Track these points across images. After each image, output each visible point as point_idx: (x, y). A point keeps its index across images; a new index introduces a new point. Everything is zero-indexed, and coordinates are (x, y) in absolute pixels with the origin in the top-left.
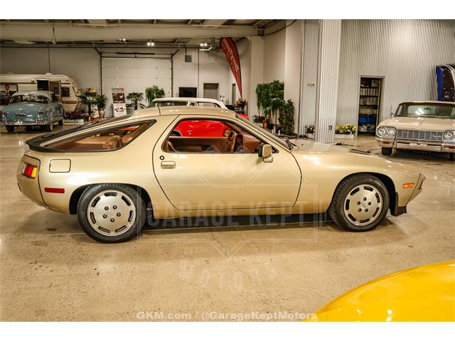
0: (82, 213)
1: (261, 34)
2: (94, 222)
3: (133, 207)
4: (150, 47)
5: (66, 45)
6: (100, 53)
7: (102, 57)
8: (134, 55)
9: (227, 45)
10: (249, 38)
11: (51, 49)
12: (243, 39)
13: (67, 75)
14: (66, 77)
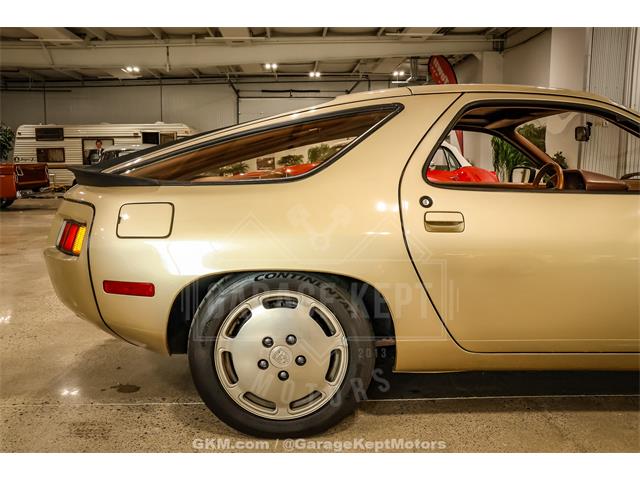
0: (202, 354)
1: (499, 48)
2: (233, 378)
3: (339, 341)
4: (314, 81)
5: (186, 81)
6: (237, 92)
7: (239, 97)
8: (288, 94)
9: (440, 69)
10: (478, 55)
11: (164, 87)
12: (468, 58)
13: (187, 124)
14: (185, 127)
